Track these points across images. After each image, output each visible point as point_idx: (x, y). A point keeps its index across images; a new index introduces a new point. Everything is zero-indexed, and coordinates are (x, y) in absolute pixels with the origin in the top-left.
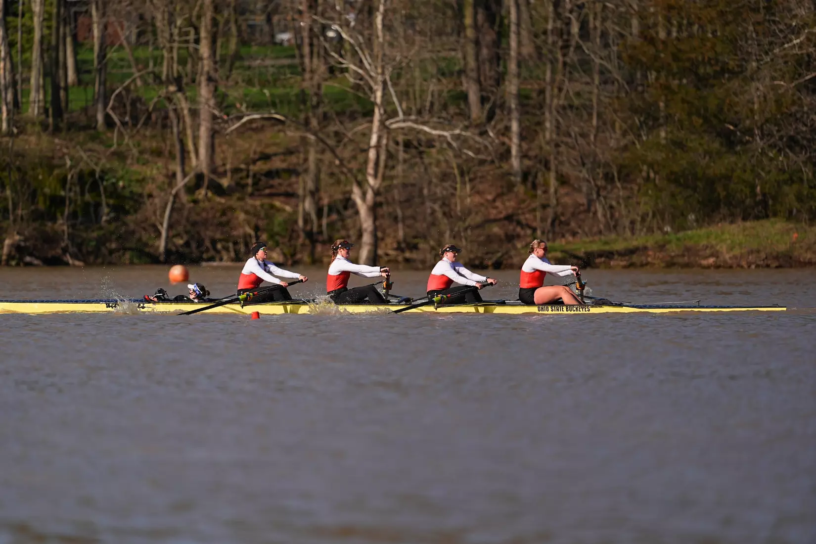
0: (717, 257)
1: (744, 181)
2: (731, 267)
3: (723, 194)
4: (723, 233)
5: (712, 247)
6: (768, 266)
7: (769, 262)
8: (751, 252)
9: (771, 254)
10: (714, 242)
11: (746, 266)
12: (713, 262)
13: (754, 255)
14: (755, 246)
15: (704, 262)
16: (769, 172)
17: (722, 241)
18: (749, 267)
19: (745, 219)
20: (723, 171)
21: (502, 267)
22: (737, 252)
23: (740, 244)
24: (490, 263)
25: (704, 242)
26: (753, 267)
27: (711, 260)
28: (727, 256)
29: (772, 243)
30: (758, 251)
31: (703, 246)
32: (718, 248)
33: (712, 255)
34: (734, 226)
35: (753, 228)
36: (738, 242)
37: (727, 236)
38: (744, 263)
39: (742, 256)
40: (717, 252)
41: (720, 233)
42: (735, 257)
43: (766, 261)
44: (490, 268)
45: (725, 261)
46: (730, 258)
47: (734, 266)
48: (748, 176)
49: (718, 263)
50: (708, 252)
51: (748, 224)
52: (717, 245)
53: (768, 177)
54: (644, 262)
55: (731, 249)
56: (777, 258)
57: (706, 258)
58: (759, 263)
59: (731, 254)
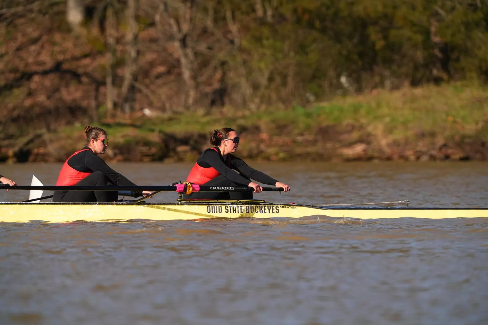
0: (368, 143)
1: (413, 24)
2: (389, 159)
3: (380, 44)
4: (379, 105)
5: (361, 127)
6: (447, 157)
7: (450, 151)
8: (422, 135)
9: (453, 137)
10: (364, 121)
11: (412, 158)
12: (364, 150)
13: (427, 140)
14: (427, 125)
15: (349, 152)
16: (453, 9)
17: (377, 118)
18: (418, 158)
19: (415, 83)
20: (380, 8)
21: (31, 158)
22: (398, 135)
23: (405, 124)
24: (11, 152)
25: (347, 121)
26: (425, 158)
27: (359, 149)
28: (384, 142)
29: (455, 122)
30: (433, 135)
31: (347, 126)
32: (370, 129)
33: (360, 141)
34: (397, 94)
35: (427, 98)
36: (401, 119)
37: (385, 110)
38: (409, 153)
39: (407, 142)
40: (369, 135)
41: (373, 104)
42: (396, 143)
43: (444, 150)
44: (10, 162)
45: (381, 150)
46: (389, 145)
47: (396, 157)
48: (418, 17)
49: (370, 153)
50: (355, 135)
51: (418, 91)
52: (368, 124)
53: (450, 17)
54: (255, 152)
55: (389, 130)
56: (460, 144)
57: (351, 145)
58: (433, 152)
59: (391, 138)
